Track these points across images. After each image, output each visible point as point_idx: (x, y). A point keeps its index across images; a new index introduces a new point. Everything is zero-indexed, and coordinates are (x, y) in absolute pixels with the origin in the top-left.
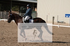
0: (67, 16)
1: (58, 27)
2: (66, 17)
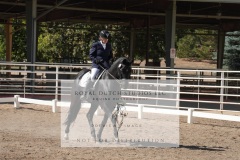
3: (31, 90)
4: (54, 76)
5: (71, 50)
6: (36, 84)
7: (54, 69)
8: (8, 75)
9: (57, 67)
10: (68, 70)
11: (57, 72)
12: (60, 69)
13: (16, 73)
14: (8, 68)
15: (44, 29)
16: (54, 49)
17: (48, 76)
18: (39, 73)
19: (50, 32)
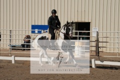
0: (36, 32)
1: (13, 62)
2: (33, 32)
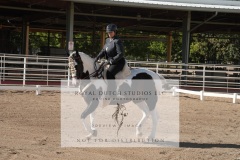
3: (184, 83)
4: (201, 74)
5: (215, 55)
6: (189, 79)
7: (202, 68)
8: (168, 72)
9: (204, 66)
10: (212, 69)
11: (204, 71)
12: (207, 69)
13: (174, 70)
14: (168, 67)
15: (195, 39)
16: (202, 53)
17: (197, 73)
18: (190, 71)
19: (199, 41)
